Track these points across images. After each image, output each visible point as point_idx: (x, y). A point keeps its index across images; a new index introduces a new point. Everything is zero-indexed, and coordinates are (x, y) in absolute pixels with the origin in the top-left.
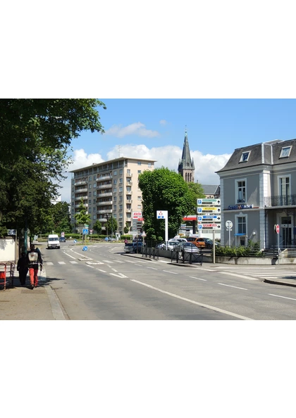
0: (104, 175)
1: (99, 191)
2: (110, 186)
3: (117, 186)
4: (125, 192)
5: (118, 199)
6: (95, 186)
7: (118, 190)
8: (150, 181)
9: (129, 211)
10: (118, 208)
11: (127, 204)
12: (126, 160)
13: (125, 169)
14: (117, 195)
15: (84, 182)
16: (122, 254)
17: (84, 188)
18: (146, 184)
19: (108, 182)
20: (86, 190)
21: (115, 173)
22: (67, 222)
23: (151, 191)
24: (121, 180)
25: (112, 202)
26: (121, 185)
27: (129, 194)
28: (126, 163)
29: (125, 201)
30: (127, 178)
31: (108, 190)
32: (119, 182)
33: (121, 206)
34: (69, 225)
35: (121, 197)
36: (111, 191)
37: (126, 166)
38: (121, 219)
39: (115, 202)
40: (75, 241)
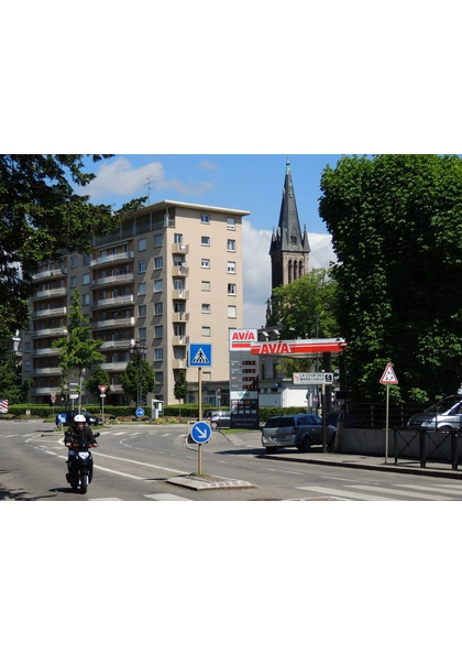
0: (111, 251)
1: (99, 292)
2: (128, 278)
3: (148, 278)
4: (171, 293)
5: (151, 312)
6: (87, 280)
7: (149, 289)
8: (371, 189)
9: (181, 343)
10: (151, 334)
11: (175, 324)
12: (173, 210)
13: (170, 233)
14: (147, 301)
15: (57, 272)
16: (260, 454)
17: (58, 286)
18: (357, 202)
19: (121, 267)
20: (62, 291)
21: (142, 245)
22: (13, 374)
23: (379, 224)
24: (160, 261)
25: (133, 321)
26: (158, 276)
27: (181, 296)
28: (172, 217)
29: (171, 315)
30: (175, 255)
31: (121, 289)
32: (152, 267)
33: (160, 329)
34: (18, 382)
35: (160, 306)
36: (131, 292)
37: (172, 225)
38: (158, 364)
39: (141, 320)
40: (38, 422)
